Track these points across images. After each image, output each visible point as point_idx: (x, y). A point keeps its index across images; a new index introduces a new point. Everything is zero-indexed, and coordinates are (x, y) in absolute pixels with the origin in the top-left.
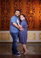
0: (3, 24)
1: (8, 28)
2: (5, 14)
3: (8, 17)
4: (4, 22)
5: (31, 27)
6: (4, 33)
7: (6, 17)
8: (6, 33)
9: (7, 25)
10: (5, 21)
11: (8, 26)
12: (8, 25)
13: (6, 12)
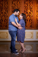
0: (1, 23)
1: (6, 27)
2: (4, 13)
3: (6, 16)
5: (29, 26)
7: (4, 16)
8: (4, 32)
9: (5, 24)
11: (6, 25)
12: (6, 24)
13: (4, 11)
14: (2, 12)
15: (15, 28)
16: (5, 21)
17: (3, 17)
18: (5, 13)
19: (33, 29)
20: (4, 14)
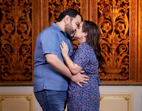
0: (6, 61)
2: (16, 20)
3: (26, 32)
4: (12, 51)
5: (116, 71)
6: (13, 96)
7: (19, 32)
8: (18, 96)
9: (22, 63)
10: (17, 48)
11: (27, 69)
12: (26, 62)
13: (17, 13)
14: (10, 15)
15: (60, 79)
16: (20, 51)
17: (13, 37)
18: (20, 19)
19: (130, 82)
20: (19, 26)
